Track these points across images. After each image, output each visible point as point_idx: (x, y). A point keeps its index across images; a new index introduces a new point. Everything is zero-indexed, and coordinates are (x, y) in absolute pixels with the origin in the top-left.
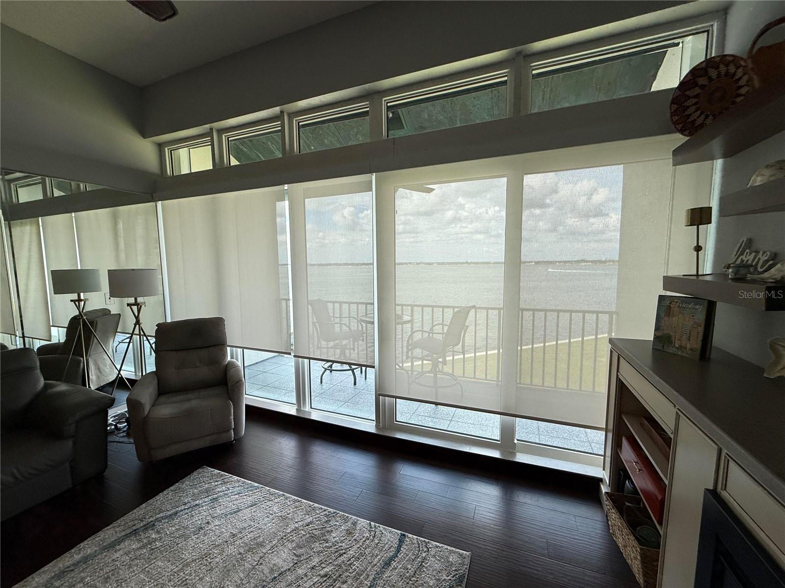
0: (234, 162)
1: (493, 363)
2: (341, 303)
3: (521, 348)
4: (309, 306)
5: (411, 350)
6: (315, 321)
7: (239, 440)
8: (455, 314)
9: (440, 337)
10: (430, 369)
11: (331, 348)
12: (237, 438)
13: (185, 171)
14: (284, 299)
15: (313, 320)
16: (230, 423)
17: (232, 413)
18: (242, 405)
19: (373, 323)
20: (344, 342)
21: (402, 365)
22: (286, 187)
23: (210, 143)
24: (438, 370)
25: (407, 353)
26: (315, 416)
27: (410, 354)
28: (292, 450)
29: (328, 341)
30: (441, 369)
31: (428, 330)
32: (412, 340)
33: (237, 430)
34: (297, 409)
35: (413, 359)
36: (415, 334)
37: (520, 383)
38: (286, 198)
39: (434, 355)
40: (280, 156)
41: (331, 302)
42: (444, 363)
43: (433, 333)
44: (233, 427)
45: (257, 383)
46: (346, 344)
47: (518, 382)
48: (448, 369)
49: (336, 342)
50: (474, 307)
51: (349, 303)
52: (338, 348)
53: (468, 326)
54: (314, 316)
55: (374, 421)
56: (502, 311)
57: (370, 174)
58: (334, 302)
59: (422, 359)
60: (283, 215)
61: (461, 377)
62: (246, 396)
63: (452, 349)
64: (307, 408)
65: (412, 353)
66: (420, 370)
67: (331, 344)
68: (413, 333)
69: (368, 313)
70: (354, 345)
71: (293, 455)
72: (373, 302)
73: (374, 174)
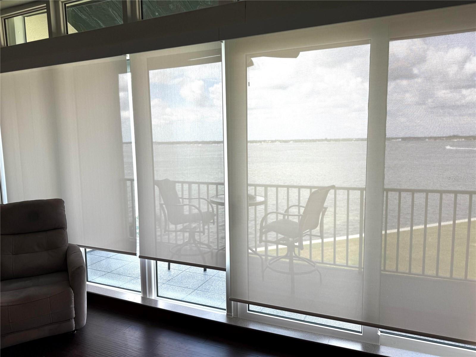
0: (72, 30)
1: (354, 248)
2: (190, 183)
3: (386, 232)
4: (156, 186)
5: (265, 233)
6: (162, 202)
7: (80, 330)
8: (312, 194)
9: (296, 220)
10: (285, 254)
11: (180, 231)
12: (78, 328)
13: (20, 40)
14: (129, 180)
15: (160, 201)
16: (71, 312)
17: (73, 301)
18: (84, 293)
19: (223, 204)
20: (194, 225)
21: (256, 249)
22: (128, 56)
23: (46, 10)
24: (294, 255)
25: (261, 237)
26: (162, 304)
27: (264, 238)
28: (138, 341)
29: (176, 224)
30: (298, 255)
31: (283, 212)
32: (266, 222)
33: (78, 319)
34: (142, 297)
35: (267, 243)
36: (269, 216)
37: (385, 270)
38: (129, 70)
39: (289, 239)
40: (121, 22)
41: (179, 182)
42: (301, 247)
43: (289, 215)
44: (74, 316)
45: (99, 270)
46: (195, 227)
47: (382, 268)
48: (304, 254)
49: (185, 225)
50: (333, 187)
51: (199, 183)
52: (187, 232)
53: (327, 208)
54: (161, 197)
55: (225, 310)
56: (364, 192)
57: (219, 42)
58: (183, 183)
59: (277, 243)
60: (126, 90)
61: (319, 263)
62: (87, 283)
63: (309, 233)
64: (154, 296)
65: (266, 237)
66: (275, 255)
67: (180, 227)
68: (267, 214)
69: (219, 194)
70: (204, 229)
71: (139, 346)
72: (223, 182)
73: (224, 41)
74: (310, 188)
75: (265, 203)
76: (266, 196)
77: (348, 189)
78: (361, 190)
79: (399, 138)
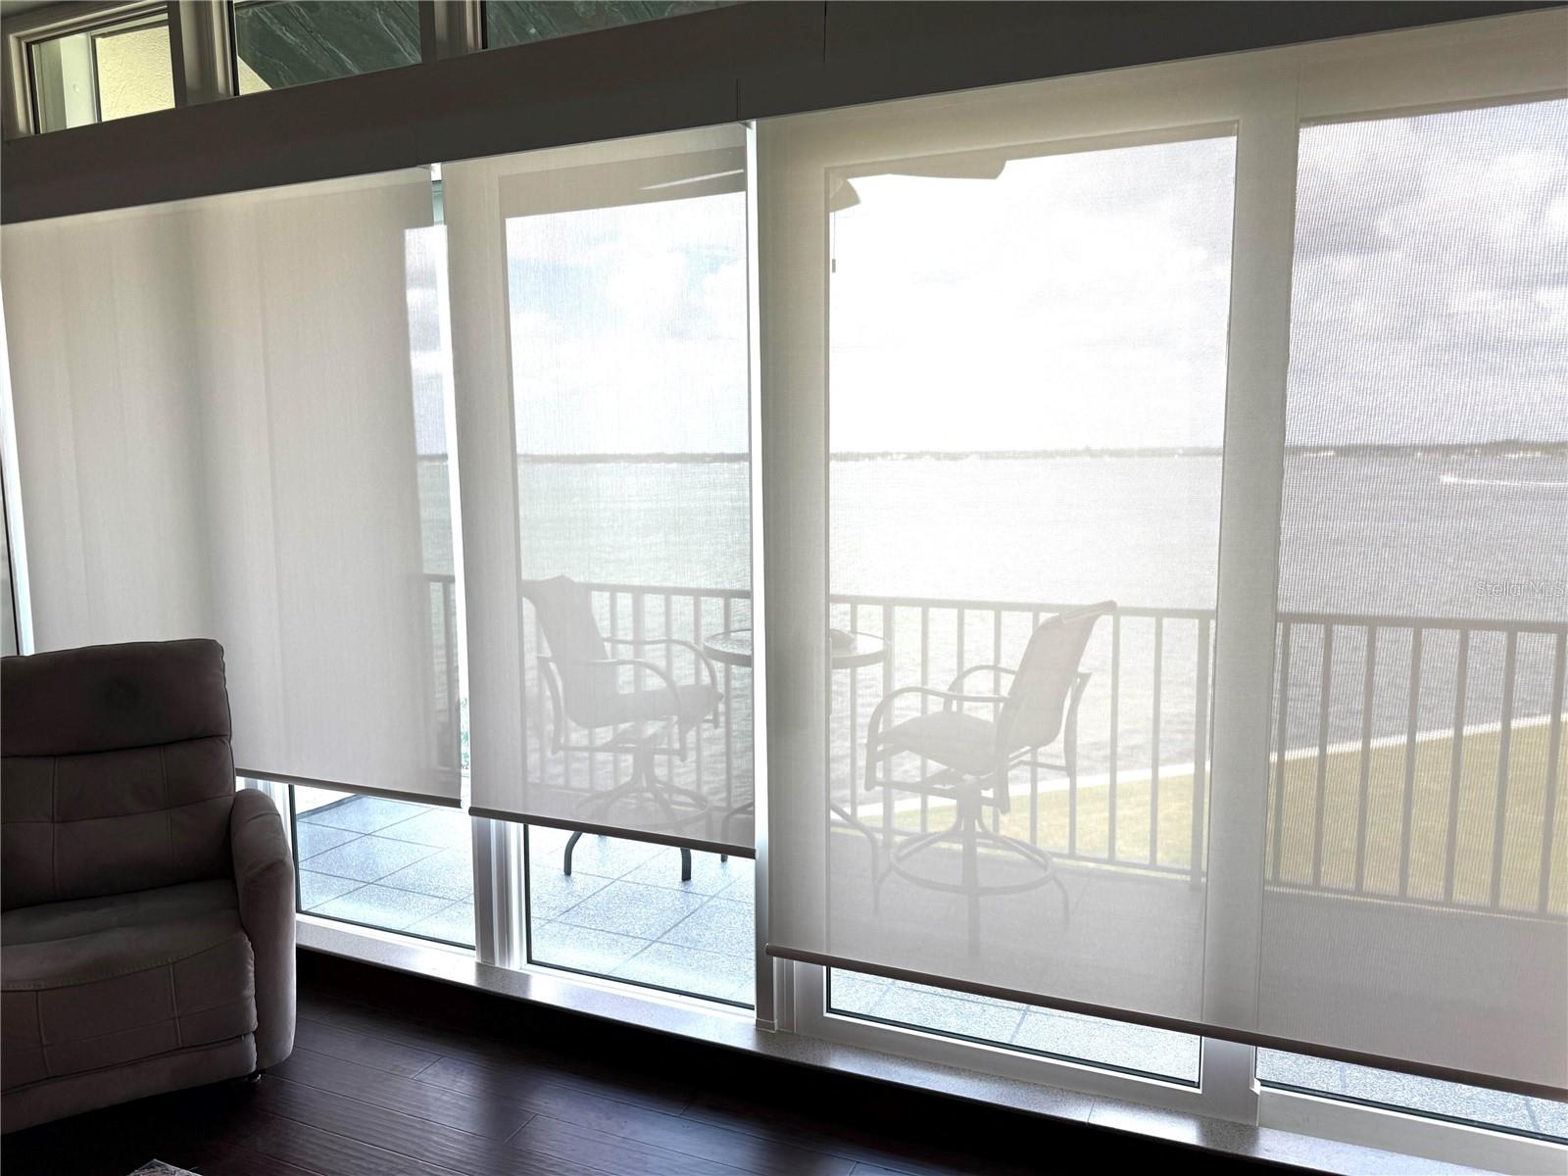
0: (251, 83)
1: (1177, 813)
2: (638, 592)
3: (1281, 756)
4: (526, 602)
5: (886, 756)
6: (548, 653)
7: (274, 1071)
8: (1041, 632)
9: (986, 713)
10: (950, 825)
11: (605, 748)
12: (266, 1065)
13: (78, 116)
14: (437, 578)
15: (539, 649)
16: (245, 1010)
18: (287, 948)
19: (747, 661)
20: (651, 729)
21: (854, 810)
22: (436, 171)
23: (165, 16)
24: (978, 829)
25: (871, 768)
26: (546, 990)
27: (880, 775)
28: (463, 1108)
29: (591, 723)
30: (991, 829)
31: (944, 688)
32: (888, 722)
33: (267, 1034)
34: (479, 965)
35: (892, 788)
36: (898, 703)
37: (1277, 882)
38: (438, 216)
39: (967, 777)
40: (414, 57)
41: (601, 588)
42: (1002, 804)
43: (962, 699)
44: (254, 1024)
45: (339, 874)
46: (655, 735)
47: (1269, 875)
48: (1014, 826)
49: (623, 726)
50: (1109, 607)
51: (668, 592)
52: (627, 751)
53: (1088, 676)
54: (543, 638)
55: (751, 1008)
56: (1213, 623)
57: (737, 125)
58: (614, 589)
59: (924, 788)
60: (429, 280)
61: (1060, 856)
62: (299, 917)
63: (1027, 758)
64: (517, 962)
65: (887, 771)
66: (917, 829)
67: (604, 735)
68: (890, 696)
69: (733, 627)
70: (682, 740)
72: (748, 588)
73: (754, 123)
74: (1036, 609)
75: (884, 657)
76: (888, 634)
77: (1159, 614)
78: (1203, 616)
79: (1326, 448)
